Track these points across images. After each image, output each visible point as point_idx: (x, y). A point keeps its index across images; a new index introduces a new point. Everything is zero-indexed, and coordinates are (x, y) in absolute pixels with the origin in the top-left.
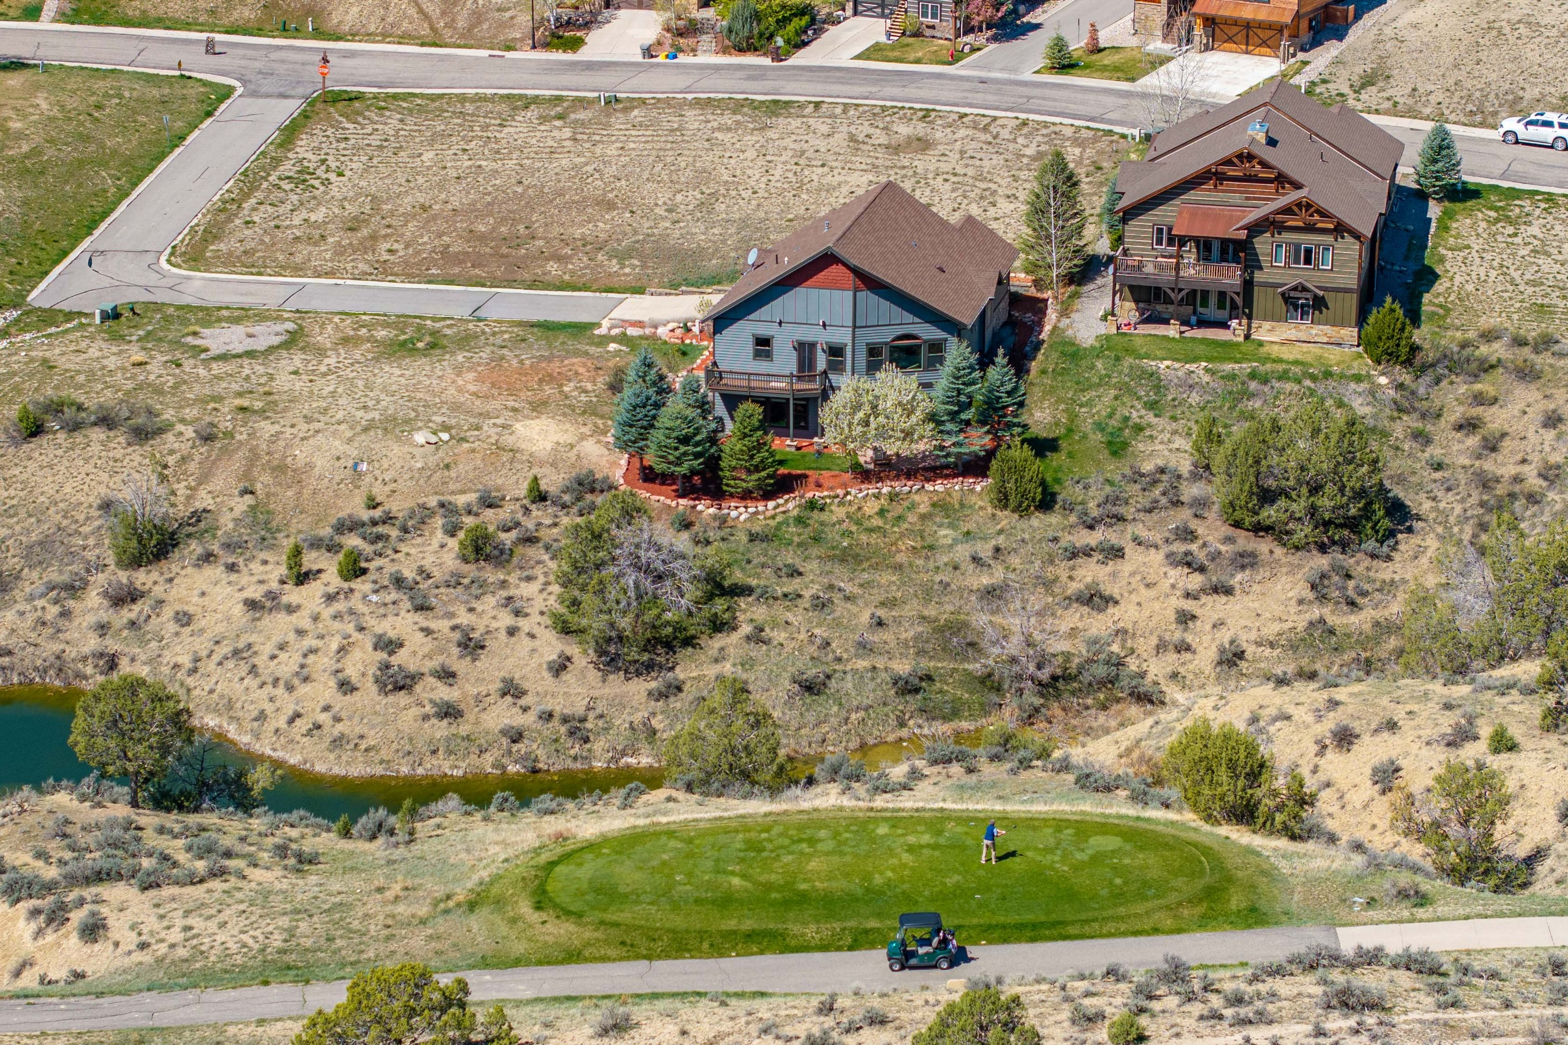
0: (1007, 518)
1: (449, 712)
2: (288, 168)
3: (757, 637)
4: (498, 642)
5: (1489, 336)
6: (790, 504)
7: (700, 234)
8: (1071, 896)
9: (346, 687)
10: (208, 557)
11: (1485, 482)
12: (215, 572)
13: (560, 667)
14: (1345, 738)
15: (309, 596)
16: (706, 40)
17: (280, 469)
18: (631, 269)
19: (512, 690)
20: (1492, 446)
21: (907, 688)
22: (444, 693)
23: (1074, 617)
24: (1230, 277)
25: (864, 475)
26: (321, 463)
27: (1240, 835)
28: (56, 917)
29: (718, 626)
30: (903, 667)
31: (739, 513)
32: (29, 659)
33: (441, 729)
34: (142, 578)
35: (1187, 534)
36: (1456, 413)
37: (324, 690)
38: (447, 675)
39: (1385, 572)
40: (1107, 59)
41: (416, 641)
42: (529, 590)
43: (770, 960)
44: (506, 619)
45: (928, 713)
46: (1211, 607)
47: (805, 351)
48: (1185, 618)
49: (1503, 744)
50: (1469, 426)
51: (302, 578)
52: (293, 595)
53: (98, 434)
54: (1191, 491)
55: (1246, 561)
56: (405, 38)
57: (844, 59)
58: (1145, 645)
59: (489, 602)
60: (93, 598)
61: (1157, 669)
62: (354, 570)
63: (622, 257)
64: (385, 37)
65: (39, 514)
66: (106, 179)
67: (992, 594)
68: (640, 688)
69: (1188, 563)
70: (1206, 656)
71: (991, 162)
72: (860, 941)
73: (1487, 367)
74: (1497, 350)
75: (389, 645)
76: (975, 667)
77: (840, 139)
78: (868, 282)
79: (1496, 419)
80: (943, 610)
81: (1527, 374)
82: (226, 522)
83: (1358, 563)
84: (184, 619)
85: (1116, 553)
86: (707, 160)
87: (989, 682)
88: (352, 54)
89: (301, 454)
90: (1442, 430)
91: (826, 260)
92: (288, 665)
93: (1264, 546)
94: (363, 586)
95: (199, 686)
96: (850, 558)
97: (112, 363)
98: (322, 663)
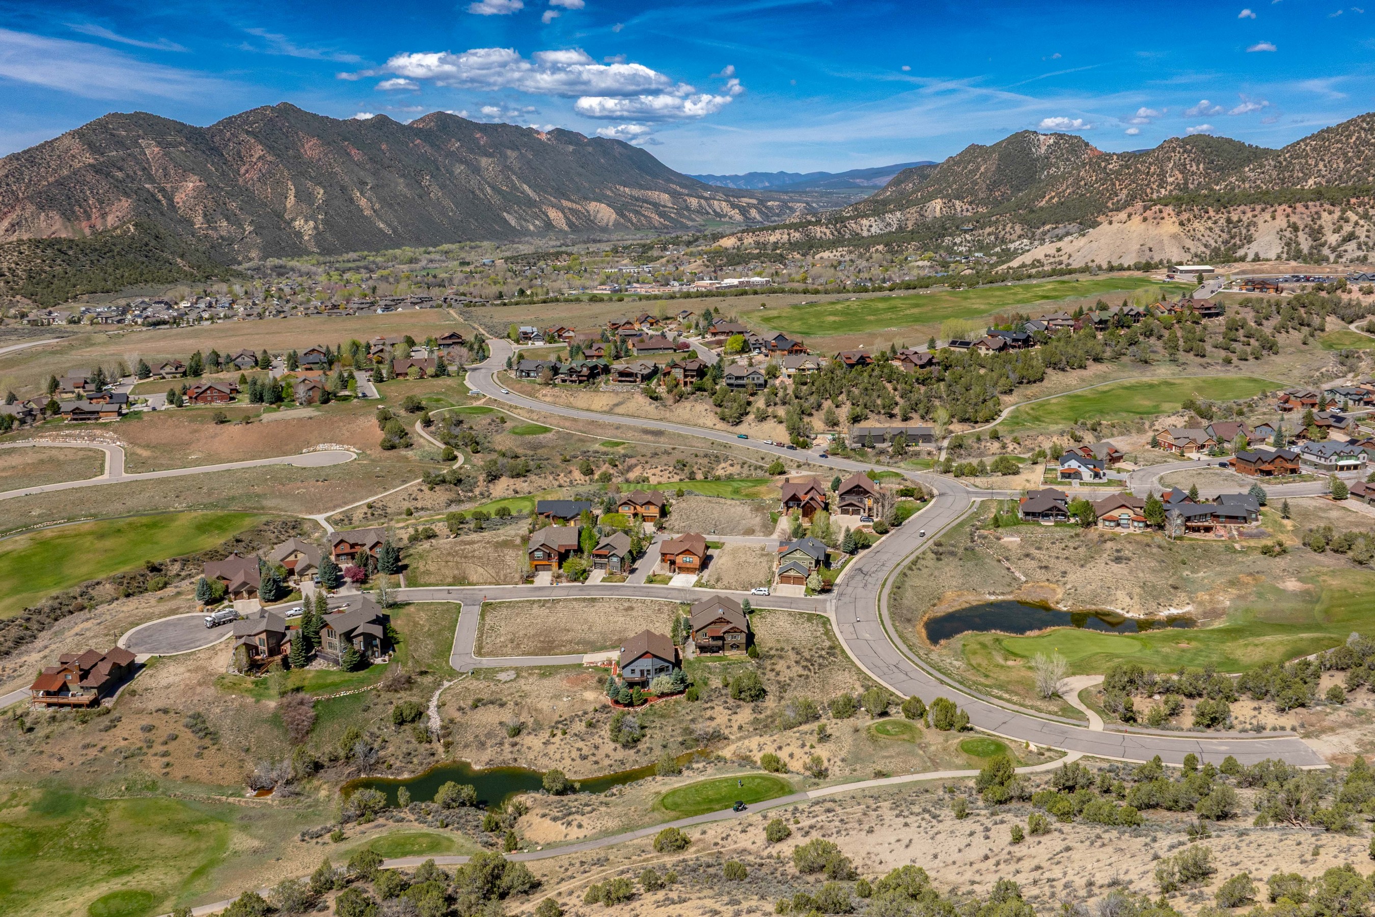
0: (690, 703)
1: (596, 763)
2: (487, 627)
3: (651, 737)
4: (601, 746)
5: (771, 649)
6: (647, 705)
7: (593, 637)
8: (758, 793)
9: (573, 760)
10: (529, 733)
11: (779, 682)
12: (532, 736)
13: (615, 750)
14: (780, 748)
15: (556, 740)
16: (563, 579)
17: (536, 710)
18: (581, 647)
19: (607, 756)
20: (778, 674)
21: (682, 744)
22: (594, 759)
23: (708, 723)
24: (720, 643)
25: (659, 697)
26: (545, 708)
27: (776, 774)
28: (569, 824)
29: (644, 736)
30: (680, 739)
31: (638, 709)
32: (497, 761)
33: (596, 767)
34: (516, 739)
35: (726, 702)
36: (769, 667)
37: (568, 761)
38: (594, 755)
39: (765, 705)
40: (659, 579)
41: (585, 748)
42: (603, 733)
43: (712, 814)
44: (601, 741)
45: (687, 748)
46: (734, 717)
47: (642, 672)
48: (730, 720)
49: (812, 747)
50: (772, 670)
51: (554, 736)
52: (553, 740)
53: (491, 706)
54: (723, 692)
55: (739, 706)
56: (490, 583)
57: (598, 582)
58: (723, 727)
59: (596, 737)
60: (507, 746)
61: (727, 732)
62: (565, 733)
63: (578, 644)
64: (485, 583)
65: (485, 726)
66: (447, 634)
67: (693, 721)
68: (632, 752)
69: (728, 708)
70: (735, 728)
71: (649, 612)
72: (726, 807)
73: (773, 656)
74: (772, 652)
75: (579, 750)
76: (693, 736)
77: (612, 609)
78: (655, 656)
79: (778, 668)
80: (684, 725)
81: (781, 657)
82: (530, 725)
83: (759, 703)
84: (529, 748)
85: (713, 708)
86: (585, 616)
87: (697, 740)
88: (481, 590)
89: (539, 706)
90: (767, 672)
91: (647, 653)
92: (558, 756)
93: (741, 703)
94: (567, 736)
95: (539, 763)
96: (662, 716)
97: (481, 686)
98: (565, 755)
